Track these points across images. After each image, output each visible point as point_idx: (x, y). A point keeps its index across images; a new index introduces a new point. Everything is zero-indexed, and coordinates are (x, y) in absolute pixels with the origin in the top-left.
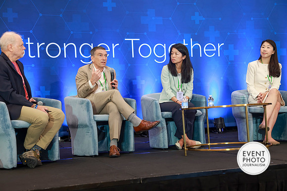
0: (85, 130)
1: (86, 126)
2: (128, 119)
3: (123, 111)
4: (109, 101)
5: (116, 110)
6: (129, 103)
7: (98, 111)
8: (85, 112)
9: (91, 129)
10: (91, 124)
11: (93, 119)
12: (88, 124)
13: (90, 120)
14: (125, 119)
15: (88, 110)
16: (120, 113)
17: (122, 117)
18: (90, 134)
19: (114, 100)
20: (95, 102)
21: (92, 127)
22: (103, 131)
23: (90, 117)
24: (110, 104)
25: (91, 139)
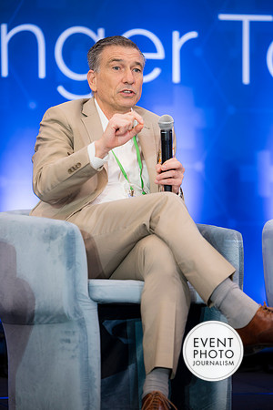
0: (58, 331)
1: (61, 318)
2: (210, 301)
3: (195, 269)
4: (147, 231)
5: (169, 267)
6: (217, 243)
7: (105, 267)
8: (60, 270)
9: (77, 328)
10: (77, 312)
11: (86, 292)
12: (68, 310)
13: (75, 296)
14: (199, 300)
15: (71, 262)
16: (185, 279)
17: (188, 293)
18: (72, 346)
19: (162, 228)
20: (96, 235)
21: (82, 323)
22: (123, 340)
23: (75, 285)
24: (150, 243)
25: (76, 366)
